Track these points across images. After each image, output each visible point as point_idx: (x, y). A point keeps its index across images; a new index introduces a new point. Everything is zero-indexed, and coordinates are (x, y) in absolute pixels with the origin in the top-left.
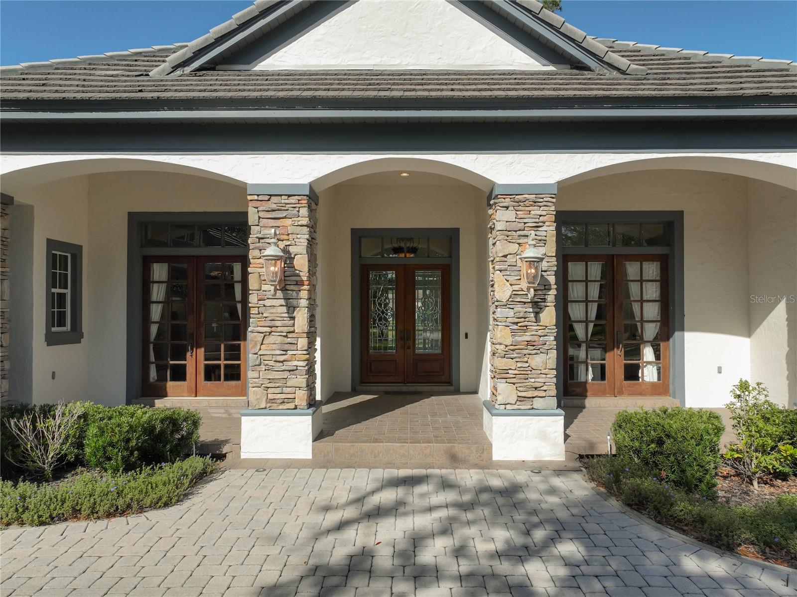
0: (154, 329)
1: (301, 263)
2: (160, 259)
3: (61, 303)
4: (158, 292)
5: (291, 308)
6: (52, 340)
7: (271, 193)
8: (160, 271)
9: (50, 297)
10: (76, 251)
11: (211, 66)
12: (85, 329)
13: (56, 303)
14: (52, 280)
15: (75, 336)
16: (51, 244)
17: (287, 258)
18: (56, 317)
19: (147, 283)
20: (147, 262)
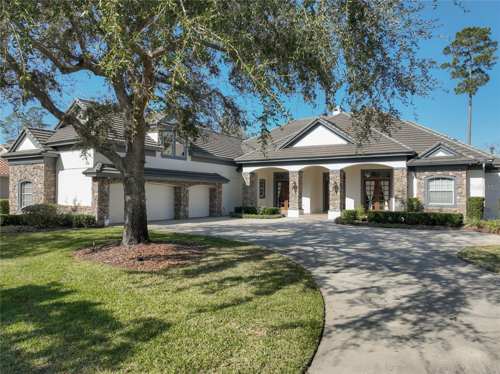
0: (279, 196)
1: (297, 184)
2: (280, 182)
3: (262, 191)
4: (279, 188)
5: (296, 192)
6: (260, 198)
7: (293, 172)
8: (280, 184)
9: (260, 189)
10: (264, 180)
11: (286, 147)
12: (266, 196)
13: (261, 190)
14: (261, 186)
15: (264, 197)
16: (260, 180)
17: (295, 183)
18: (261, 194)
19: (277, 187)
20: (277, 182)
